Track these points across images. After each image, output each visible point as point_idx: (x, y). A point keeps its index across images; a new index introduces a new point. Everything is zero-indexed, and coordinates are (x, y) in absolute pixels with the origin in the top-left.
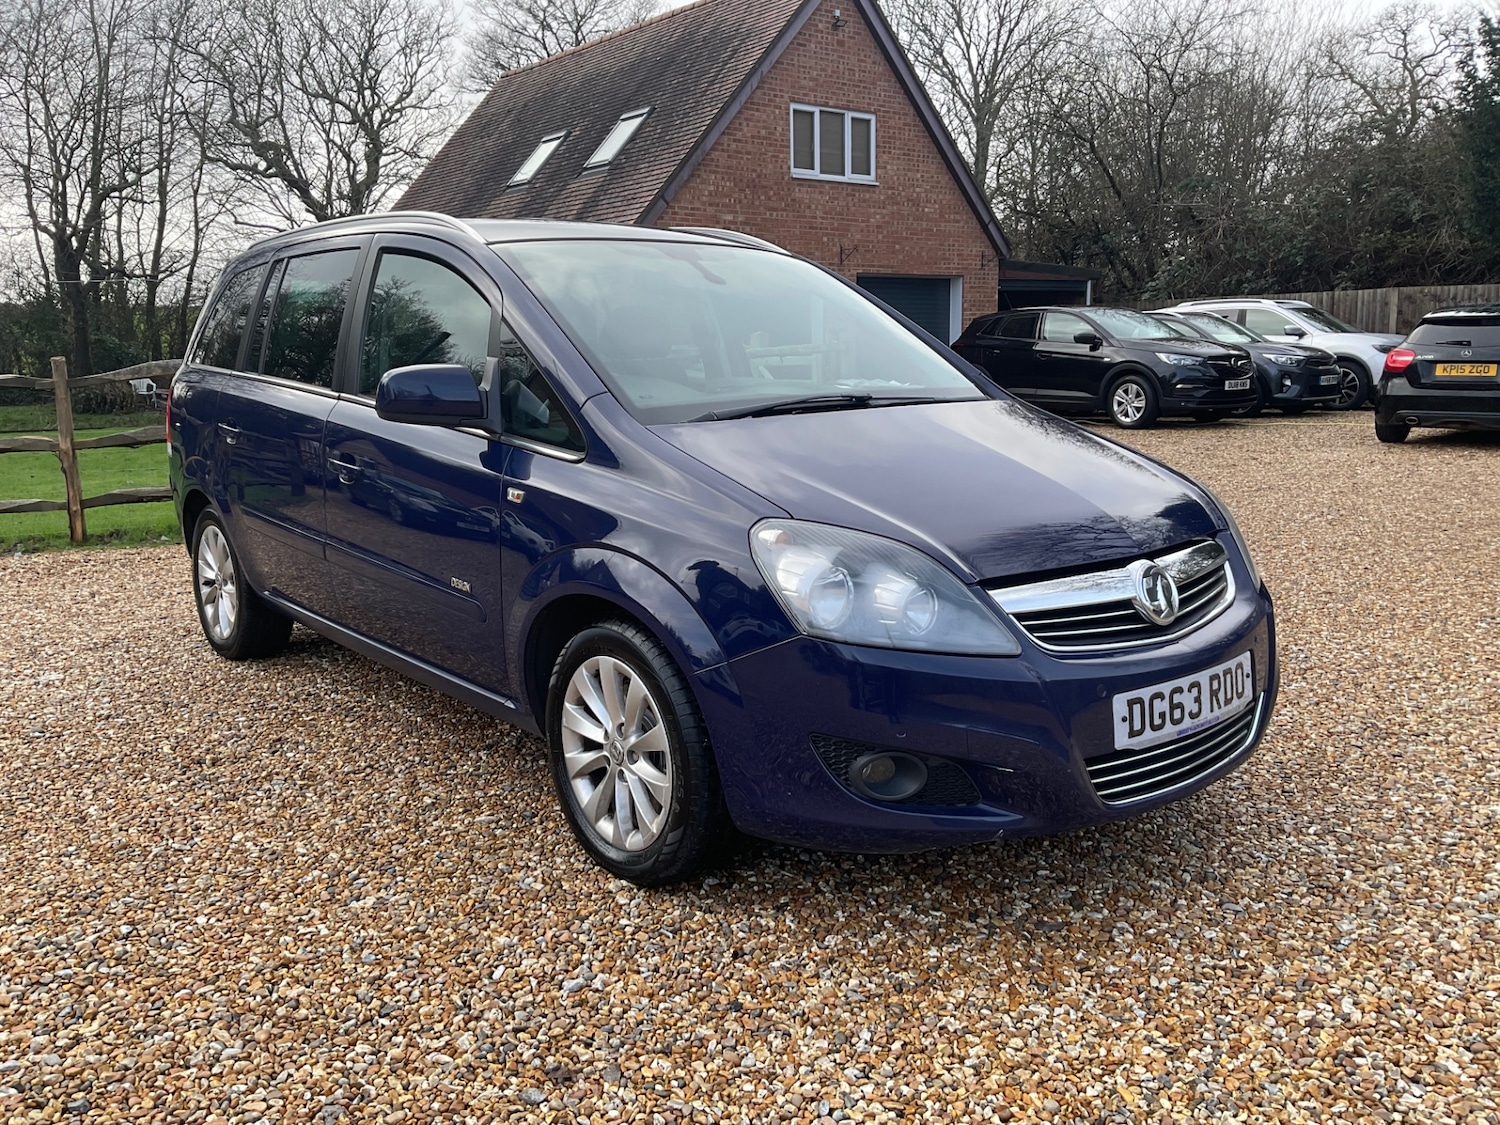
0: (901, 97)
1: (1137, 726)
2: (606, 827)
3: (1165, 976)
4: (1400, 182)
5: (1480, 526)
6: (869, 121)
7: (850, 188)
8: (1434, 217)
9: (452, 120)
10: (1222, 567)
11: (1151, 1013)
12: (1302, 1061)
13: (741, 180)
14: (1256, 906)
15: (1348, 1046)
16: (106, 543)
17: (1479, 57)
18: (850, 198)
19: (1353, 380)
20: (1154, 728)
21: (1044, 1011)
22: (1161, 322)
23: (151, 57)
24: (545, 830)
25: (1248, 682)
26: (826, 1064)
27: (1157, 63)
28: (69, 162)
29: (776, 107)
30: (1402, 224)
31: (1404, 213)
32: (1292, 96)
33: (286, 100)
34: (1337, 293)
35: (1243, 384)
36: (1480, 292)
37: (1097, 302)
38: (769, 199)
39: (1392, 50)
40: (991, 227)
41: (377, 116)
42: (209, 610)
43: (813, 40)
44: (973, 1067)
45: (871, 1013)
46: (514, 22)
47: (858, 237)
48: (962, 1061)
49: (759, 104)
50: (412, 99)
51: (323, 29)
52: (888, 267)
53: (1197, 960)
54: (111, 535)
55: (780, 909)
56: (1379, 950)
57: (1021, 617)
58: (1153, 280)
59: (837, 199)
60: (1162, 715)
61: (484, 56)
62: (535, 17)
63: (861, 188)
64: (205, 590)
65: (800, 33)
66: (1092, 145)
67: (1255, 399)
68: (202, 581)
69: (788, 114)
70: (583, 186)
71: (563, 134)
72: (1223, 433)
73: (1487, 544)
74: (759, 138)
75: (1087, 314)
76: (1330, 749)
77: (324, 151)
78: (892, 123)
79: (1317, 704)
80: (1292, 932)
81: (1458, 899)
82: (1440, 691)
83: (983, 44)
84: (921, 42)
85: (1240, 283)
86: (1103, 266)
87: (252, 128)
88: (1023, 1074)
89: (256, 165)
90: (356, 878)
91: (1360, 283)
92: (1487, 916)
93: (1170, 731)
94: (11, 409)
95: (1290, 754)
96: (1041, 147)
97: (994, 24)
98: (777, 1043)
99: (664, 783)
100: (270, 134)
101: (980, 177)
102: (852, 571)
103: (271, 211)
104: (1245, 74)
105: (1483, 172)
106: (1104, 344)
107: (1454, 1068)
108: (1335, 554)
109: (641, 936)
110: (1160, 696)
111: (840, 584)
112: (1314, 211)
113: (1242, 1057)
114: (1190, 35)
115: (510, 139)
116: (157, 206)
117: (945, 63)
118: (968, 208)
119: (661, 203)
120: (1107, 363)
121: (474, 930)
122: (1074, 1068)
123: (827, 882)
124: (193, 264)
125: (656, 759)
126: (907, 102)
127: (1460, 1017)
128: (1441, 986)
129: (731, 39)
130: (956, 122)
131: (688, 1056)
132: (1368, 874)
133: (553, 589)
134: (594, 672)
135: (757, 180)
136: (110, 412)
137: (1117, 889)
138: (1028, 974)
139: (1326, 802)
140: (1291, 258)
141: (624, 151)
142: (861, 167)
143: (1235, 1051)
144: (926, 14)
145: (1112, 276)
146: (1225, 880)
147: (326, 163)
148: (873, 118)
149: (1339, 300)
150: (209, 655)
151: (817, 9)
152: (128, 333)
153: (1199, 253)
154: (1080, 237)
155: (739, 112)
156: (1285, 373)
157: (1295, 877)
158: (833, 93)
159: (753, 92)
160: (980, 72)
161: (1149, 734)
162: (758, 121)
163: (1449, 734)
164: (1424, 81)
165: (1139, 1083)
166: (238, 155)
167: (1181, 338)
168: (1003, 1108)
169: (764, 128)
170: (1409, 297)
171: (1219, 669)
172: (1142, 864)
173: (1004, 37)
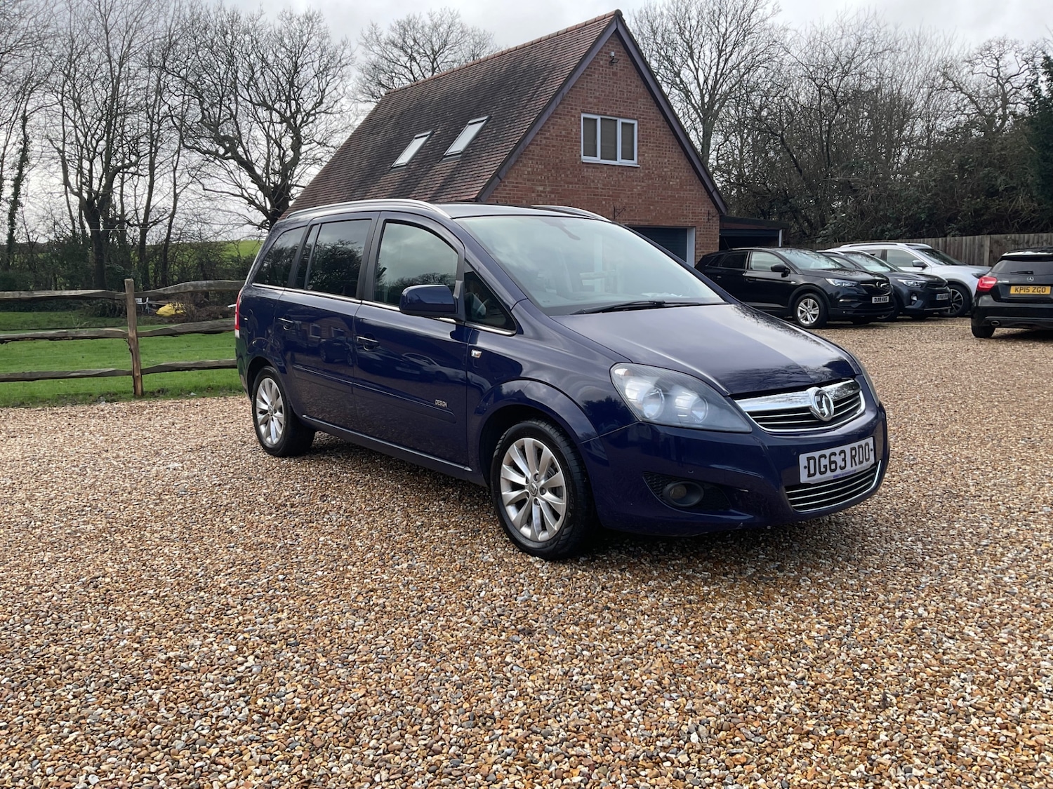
0: (655, 109)
1: (812, 472)
2: (526, 531)
3: (827, 598)
4: (990, 164)
5: (1031, 388)
6: (633, 124)
7: (620, 168)
8: (1014, 188)
9: (351, 122)
10: (858, 394)
11: (820, 612)
12: (896, 631)
13: (549, 164)
14: (876, 571)
15: (920, 625)
16: (156, 397)
17: (1042, 82)
18: (620, 176)
19: (959, 297)
20: (821, 473)
21: (765, 612)
22: (829, 257)
23: (147, 80)
24: (487, 537)
25: (872, 454)
26: (657, 629)
27: (826, 84)
28: (95, 149)
29: (572, 116)
30: (992, 193)
31: (993, 185)
32: (919, 104)
33: (240, 107)
34: (948, 239)
35: (884, 299)
36: (1045, 238)
37: (786, 244)
38: (567, 176)
39: (989, 71)
40: (714, 194)
41: (299, 118)
42: (263, 429)
43: (597, 72)
44: (731, 631)
45: (676, 611)
46: (391, 55)
47: (626, 201)
48: (725, 629)
49: (561, 114)
50: (323, 107)
51: (263, 60)
52: (646, 221)
53: (844, 593)
54: (159, 392)
55: (622, 570)
56: (941, 590)
57: (752, 414)
58: (824, 230)
59: (612, 176)
60: (825, 466)
61: (370, 79)
62: (406, 52)
63: (628, 169)
64: (260, 417)
65: (588, 68)
66: (782, 139)
67: (892, 309)
68: (258, 411)
69: (580, 120)
70: (444, 168)
71: (429, 133)
72: (871, 331)
73: (1033, 398)
74: (561, 136)
75: (780, 252)
76: (923, 503)
77: (265, 143)
78: (648, 126)
79: (918, 481)
80: (895, 582)
81: (985, 569)
82: (991, 475)
83: (707, 69)
84: (666, 68)
85: (883, 231)
86: (790, 220)
87: (215, 126)
88: (756, 635)
89: (217, 151)
90: (393, 556)
91: (964, 232)
92: (999, 575)
93: (829, 475)
94: (52, 314)
95: (900, 505)
96: (747, 138)
97: (715, 54)
98: (631, 622)
99: (561, 504)
100: (227, 130)
101: (705, 158)
102: (664, 390)
103: (229, 182)
104: (885, 91)
105: (1046, 159)
106: (791, 271)
107: (972, 634)
108: (937, 403)
109: (551, 580)
110: (824, 456)
111: (657, 396)
112: (933, 184)
113: (866, 629)
114: (848, 65)
115: (392, 135)
116: (148, 178)
117: (682, 81)
118: (699, 182)
119: (497, 179)
120: (793, 285)
121: (464, 577)
122: (781, 632)
123: (646, 560)
124: (172, 216)
125: (555, 491)
126: (658, 112)
127: (978, 615)
128: (970, 603)
129: (542, 71)
130: (689, 123)
131: (587, 627)
132: (938, 558)
133: (491, 407)
134: (520, 447)
135: (559, 164)
136: (119, 316)
137: (802, 564)
138: (756, 597)
139: (919, 527)
140: (918, 215)
141: (471, 145)
142: (628, 155)
143: (862, 627)
144: (669, 48)
145: (796, 227)
146: (860, 561)
147: (266, 150)
148: (635, 122)
149: (950, 244)
150: (262, 455)
151: (600, 52)
152: (127, 263)
153: (855, 211)
154: (774, 200)
155: (548, 120)
156: (912, 292)
157: (898, 559)
158: (610, 107)
159: (557, 107)
160: (705, 87)
161: (818, 476)
162: (560, 125)
163: (993, 496)
164: (1012, 93)
165: (814, 638)
166: (206, 144)
167: (843, 269)
168: (747, 645)
169: (564, 130)
170: (997, 242)
171: (856, 445)
172: (815, 553)
173: (722, 64)
